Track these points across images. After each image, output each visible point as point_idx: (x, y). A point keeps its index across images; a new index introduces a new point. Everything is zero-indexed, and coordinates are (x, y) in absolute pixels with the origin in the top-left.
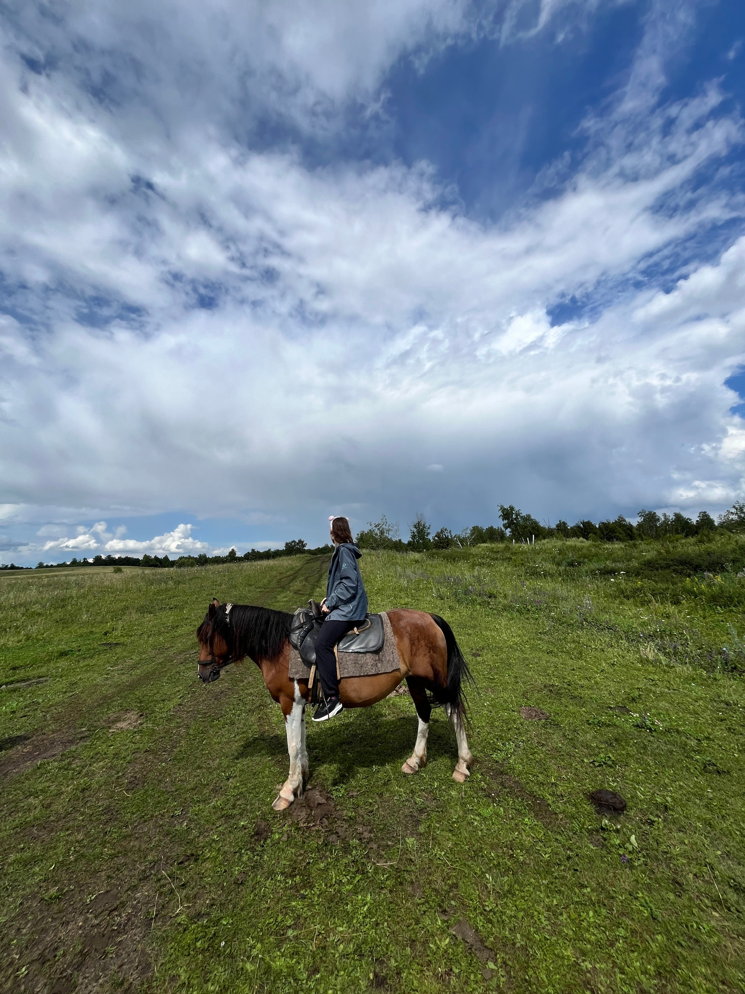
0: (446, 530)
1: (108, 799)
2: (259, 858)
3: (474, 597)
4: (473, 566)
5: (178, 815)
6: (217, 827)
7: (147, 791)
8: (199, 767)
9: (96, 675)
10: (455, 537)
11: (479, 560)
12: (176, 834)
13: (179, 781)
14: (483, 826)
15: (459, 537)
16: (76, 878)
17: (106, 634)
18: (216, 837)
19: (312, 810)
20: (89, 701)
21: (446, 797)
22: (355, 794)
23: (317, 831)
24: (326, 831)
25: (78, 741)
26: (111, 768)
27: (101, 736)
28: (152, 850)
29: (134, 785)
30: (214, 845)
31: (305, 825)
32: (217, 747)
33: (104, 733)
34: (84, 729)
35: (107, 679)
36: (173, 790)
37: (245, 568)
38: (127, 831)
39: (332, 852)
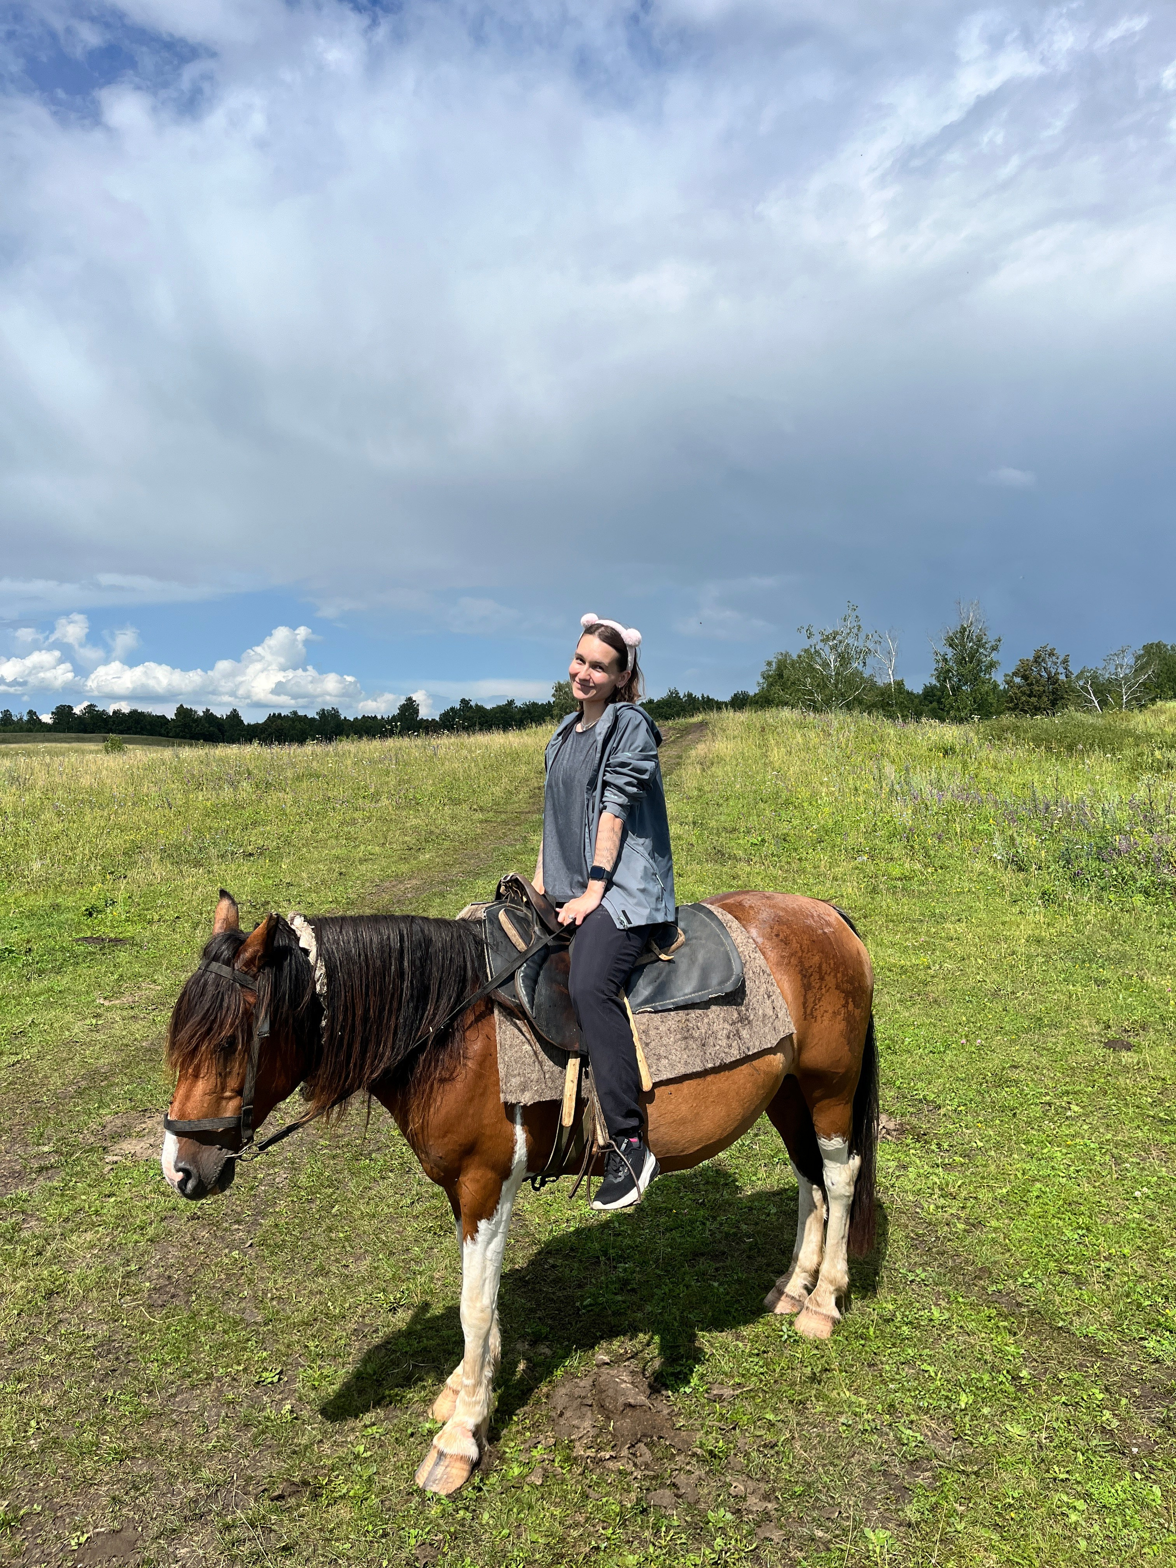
0: (1051, 654)
1: (107, 1323)
2: (469, 1515)
3: (1130, 869)
4: (1135, 769)
5: (272, 1383)
6: (366, 1426)
7: (194, 1316)
8: (322, 1272)
9: (69, 1017)
10: (1078, 677)
11: (1157, 753)
12: (267, 1427)
13: (272, 1299)
14: (1096, 1527)
15: (1095, 677)
16: (45, 1488)
17: (91, 915)
18: (362, 1448)
19: (608, 1418)
20: (56, 1080)
21: (992, 1439)
22: (727, 1392)
23: (620, 1472)
24: (645, 1477)
25: (34, 1176)
26: (111, 1248)
27: (87, 1169)
28: (211, 1458)
29: (165, 1297)
30: (357, 1467)
31: (591, 1453)
32: (365, 1225)
33: (94, 1164)
34: (46, 1149)
35: (96, 1029)
36: (259, 1319)
37: (441, 752)
38: (152, 1404)
39: (658, 1531)
